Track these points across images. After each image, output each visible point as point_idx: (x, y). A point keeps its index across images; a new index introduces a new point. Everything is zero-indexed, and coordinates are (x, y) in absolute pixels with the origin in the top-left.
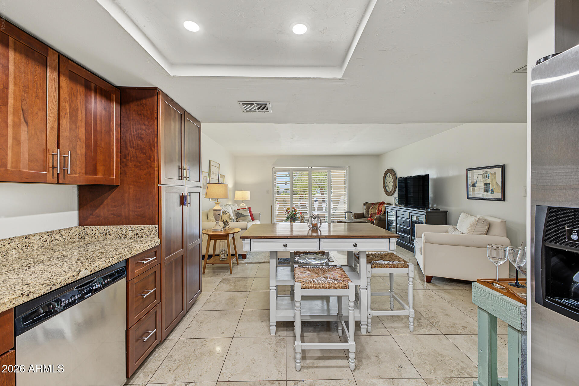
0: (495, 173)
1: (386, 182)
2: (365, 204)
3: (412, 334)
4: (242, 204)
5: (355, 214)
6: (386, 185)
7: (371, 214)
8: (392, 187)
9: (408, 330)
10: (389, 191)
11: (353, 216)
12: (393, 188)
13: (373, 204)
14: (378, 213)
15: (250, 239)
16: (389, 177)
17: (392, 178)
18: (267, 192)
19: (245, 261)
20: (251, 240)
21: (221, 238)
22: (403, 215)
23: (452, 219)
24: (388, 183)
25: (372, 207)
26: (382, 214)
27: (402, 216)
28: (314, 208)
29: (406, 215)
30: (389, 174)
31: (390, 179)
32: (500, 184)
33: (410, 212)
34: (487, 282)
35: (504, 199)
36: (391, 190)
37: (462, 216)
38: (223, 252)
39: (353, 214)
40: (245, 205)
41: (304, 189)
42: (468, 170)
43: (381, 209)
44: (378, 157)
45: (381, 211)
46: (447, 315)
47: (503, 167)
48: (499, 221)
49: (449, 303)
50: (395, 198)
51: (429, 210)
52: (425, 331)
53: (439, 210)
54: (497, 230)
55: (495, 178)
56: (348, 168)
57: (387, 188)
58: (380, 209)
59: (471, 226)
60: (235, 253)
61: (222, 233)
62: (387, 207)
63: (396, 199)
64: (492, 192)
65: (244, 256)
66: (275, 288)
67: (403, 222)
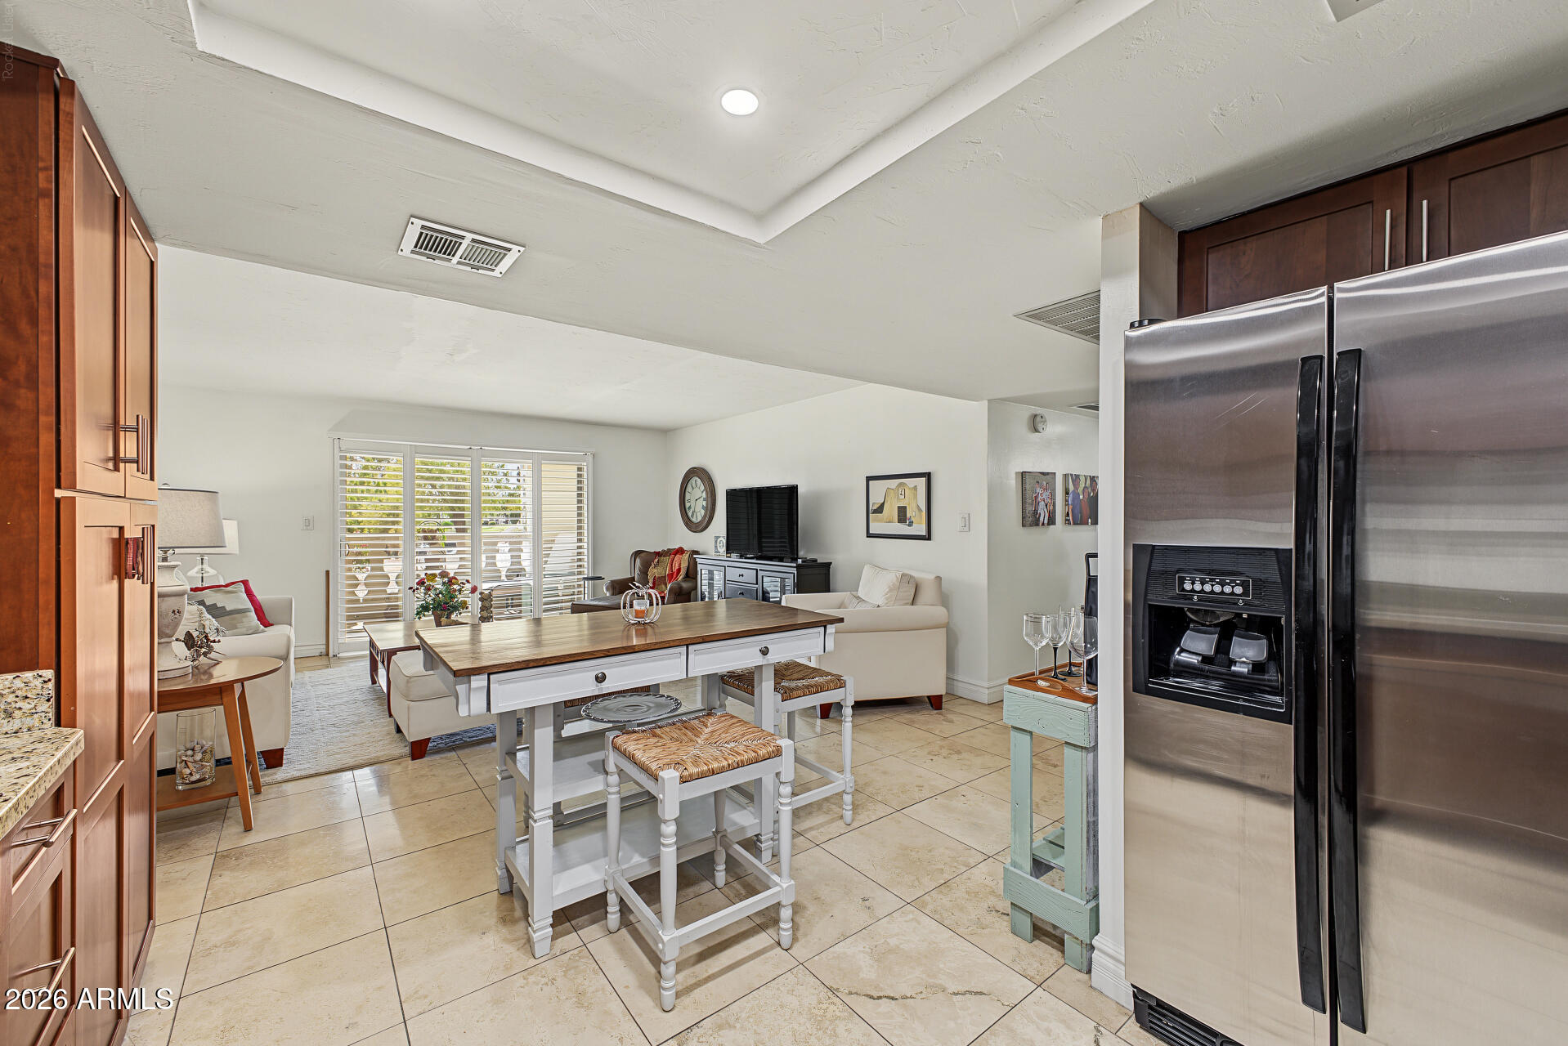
0: (915, 488)
1: (686, 499)
2: (637, 554)
3: (850, 828)
4: (196, 569)
5: (613, 582)
6: (687, 505)
7: (654, 579)
8: (703, 512)
9: (840, 823)
10: (694, 520)
11: (607, 589)
12: (705, 515)
13: (658, 554)
14: (671, 576)
15: (489, 675)
16: (694, 486)
17: (702, 488)
18: (308, 524)
19: (280, 774)
20: (491, 676)
21: (179, 706)
22: (742, 575)
23: (838, 576)
24: (693, 501)
25: (656, 561)
26: (680, 578)
27: (741, 579)
28: (498, 571)
29: (750, 576)
30: (696, 481)
31: (697, 491)
32: (923, 507)
33: (761, 570)
34: (1027, 680)
35: (928, 537)
36: (700, 519)
37: (867, 572)
38: (198, 756)
39: (607, 580)
40: (212, 572)
41: (388, 515)
42: (869, 479)
43: (680, 565)
44: (664, 434)
45: (679, 570)
46: (885, 773)
47: (928, 476)
48: (932, 577)
49: (876, 748)
50: (717, 538)
51: (800, 561)
52: (868, 816)
53: (816, 561)
54: (928, 594)
55: (915, 496)
56: (591, 458)
57: (690, 514)
58: (677, 565)
59: (890, 591)
60: (228, 754)
61: (189, 683)
62: (697, 560)
63: (718, 540)
64: (911, 524)
65: (274, 758)
66: (550, 812)
67: (742, 594)
